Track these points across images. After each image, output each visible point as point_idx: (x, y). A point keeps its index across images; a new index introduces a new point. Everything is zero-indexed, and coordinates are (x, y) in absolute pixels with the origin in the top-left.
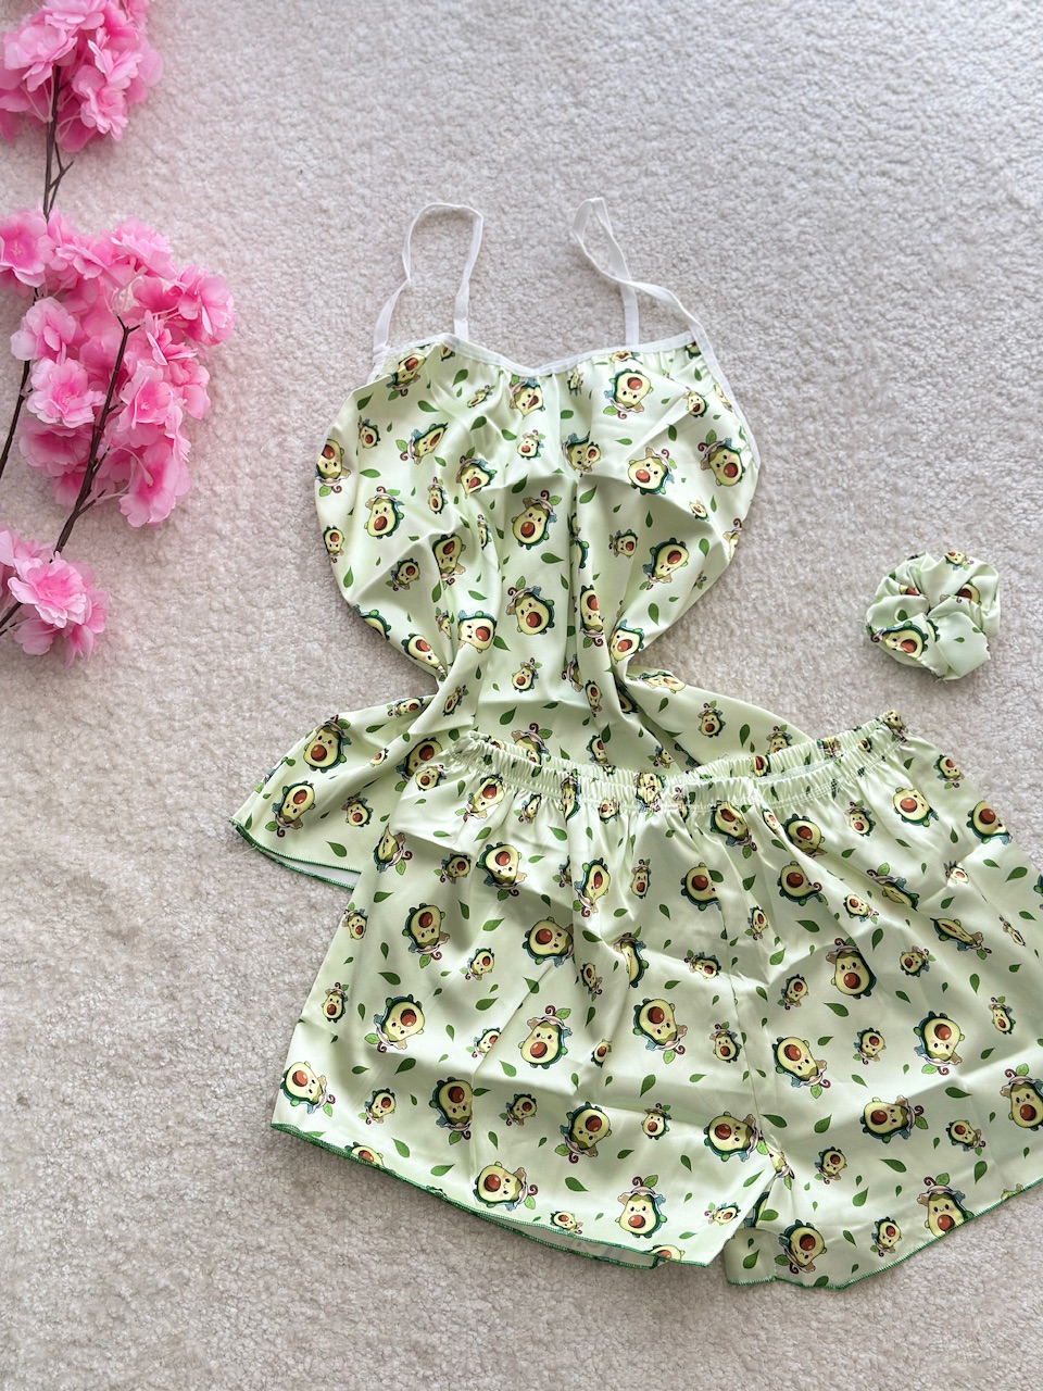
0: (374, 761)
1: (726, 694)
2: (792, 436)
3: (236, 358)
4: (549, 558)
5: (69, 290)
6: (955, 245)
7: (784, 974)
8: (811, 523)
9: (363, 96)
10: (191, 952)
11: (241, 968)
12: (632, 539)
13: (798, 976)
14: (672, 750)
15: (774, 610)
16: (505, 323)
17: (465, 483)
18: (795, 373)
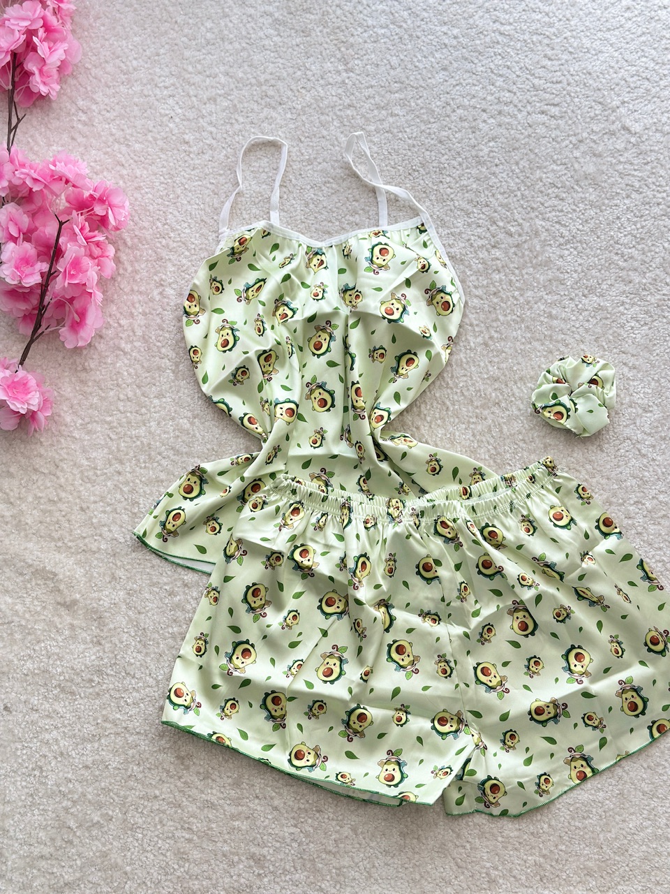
0: (222, 494)
1: (444, 448)
2: (485, 283)
3: (132, 239)
4: (331, 364)
5: (25, 197)
6: (588, 158)
7: (480, 623)
8: (497, 338)
9: (210, 67)
10: (110, 615)
11: (142, 625)
12: (383, 351)
13: (489, 624)
14: (409, 483)
15: (474, 394)
16: (303, 213)
17: (278, 316)
18: (487, 242)
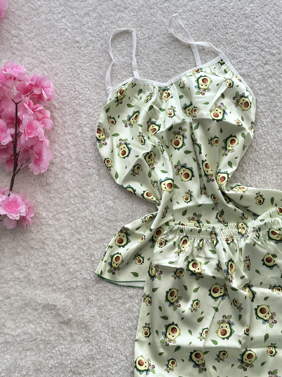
0: (141, 241)
1: (262, 187)
2: (265, 86)
3: (58, 104)
4: (187, 152)
10: (91, 323)
12: (217, 139)
14: (247, 213)
15: (272, 152)
16: (151, 68)
17: (150, 131)
18: (261, 62)
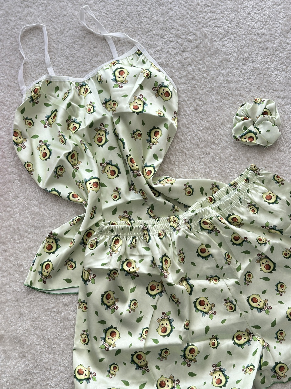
0: (70, 245)
1: (191, 178)
2: (185, 74)
4: (111, 148)
7: (243, 273)
8: (202, 104)
10: (25, 337)
11: (46, 337)
12: (139, 132)
13: (248, 272)
14: (178, 205)
17: (71, 129)
18: (178, 50)
